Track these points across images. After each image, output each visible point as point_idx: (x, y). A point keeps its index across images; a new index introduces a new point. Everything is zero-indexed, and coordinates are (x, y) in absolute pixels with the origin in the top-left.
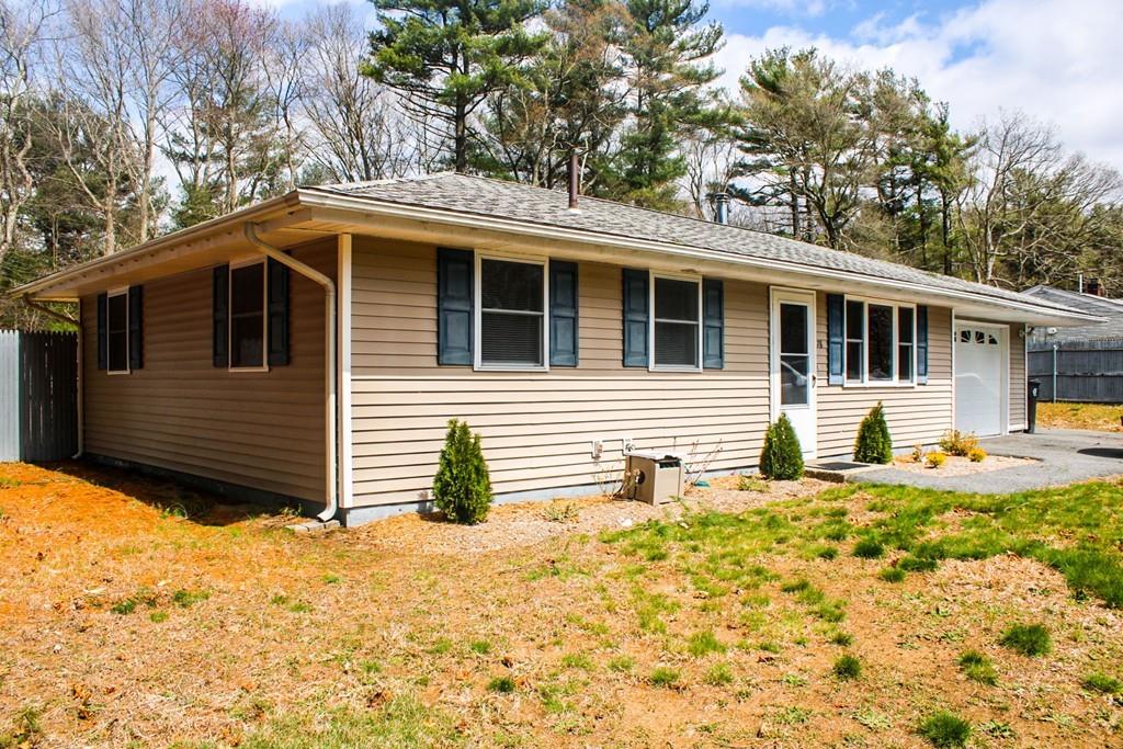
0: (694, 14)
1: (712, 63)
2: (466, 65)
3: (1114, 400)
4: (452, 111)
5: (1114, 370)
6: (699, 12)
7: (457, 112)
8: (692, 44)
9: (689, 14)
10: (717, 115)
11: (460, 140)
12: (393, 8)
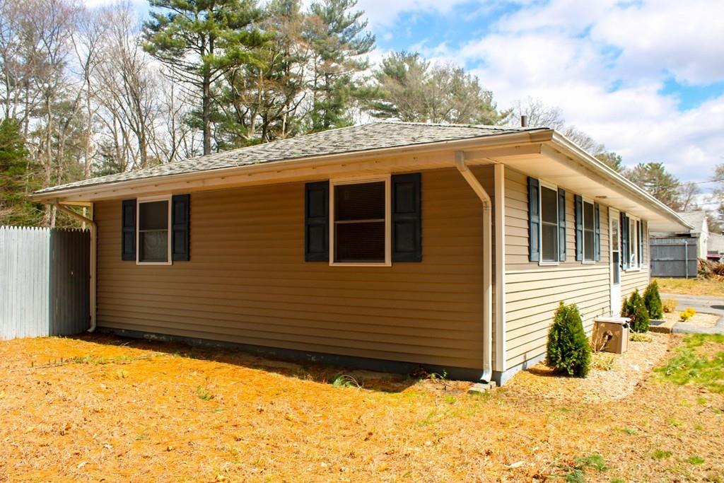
0: (357, 27)
1: (367, 59)
2: (212, 48)
3: (665, 275)
4: (201, 79)
5: (665, 257)
6: (361, 26)
7: (204, 80)
8: (356, 45)
9: (354, 27)
10: (370, 92)
11: (205, 99)
12: (163, 6)
